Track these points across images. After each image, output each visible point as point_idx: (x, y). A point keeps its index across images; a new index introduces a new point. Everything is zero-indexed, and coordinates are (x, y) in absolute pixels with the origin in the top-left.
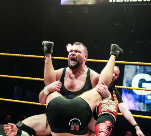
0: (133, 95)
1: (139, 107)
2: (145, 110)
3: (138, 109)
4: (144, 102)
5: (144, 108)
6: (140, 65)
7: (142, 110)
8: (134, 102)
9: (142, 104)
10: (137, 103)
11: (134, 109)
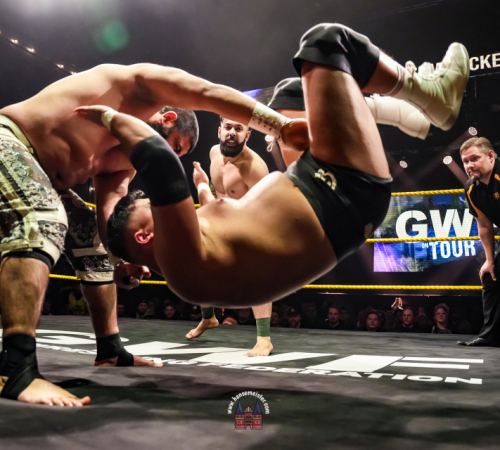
0: (392, 246)
1: (405, 266)
2: (417, 270)
3: (403, 270)
4: (413, 256)
5: (414, 267)
6: (401, 196)
7: (411, 270)
8: (396, 259)
9: (410, 259)
10: (401, 260)
11: (397, 270)
